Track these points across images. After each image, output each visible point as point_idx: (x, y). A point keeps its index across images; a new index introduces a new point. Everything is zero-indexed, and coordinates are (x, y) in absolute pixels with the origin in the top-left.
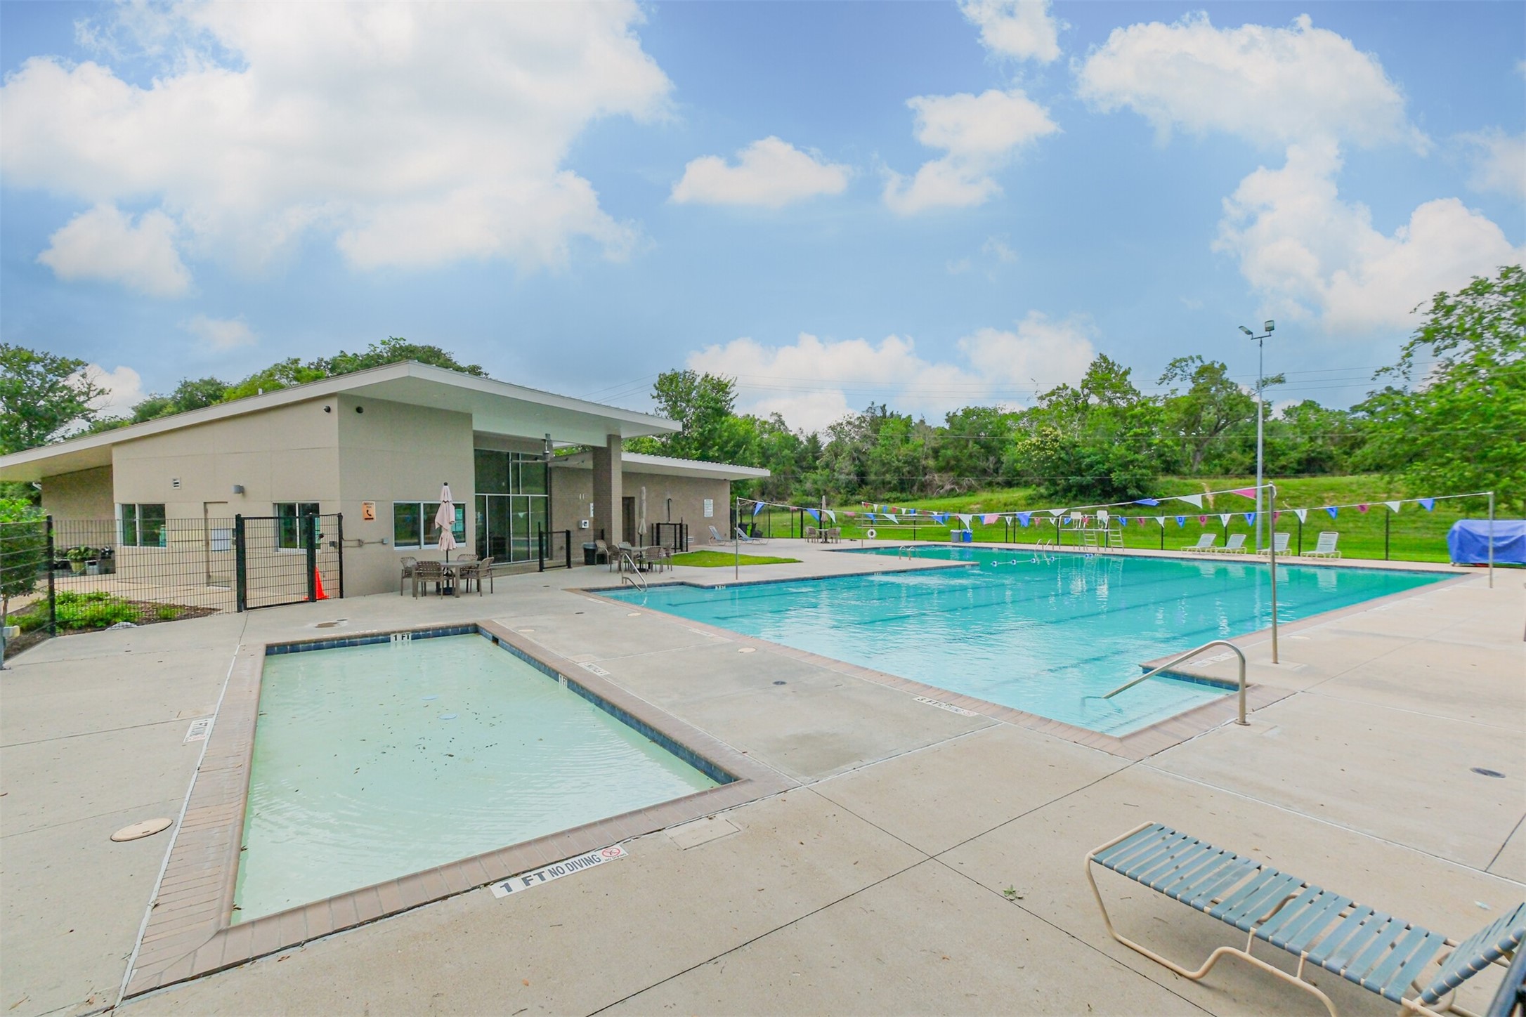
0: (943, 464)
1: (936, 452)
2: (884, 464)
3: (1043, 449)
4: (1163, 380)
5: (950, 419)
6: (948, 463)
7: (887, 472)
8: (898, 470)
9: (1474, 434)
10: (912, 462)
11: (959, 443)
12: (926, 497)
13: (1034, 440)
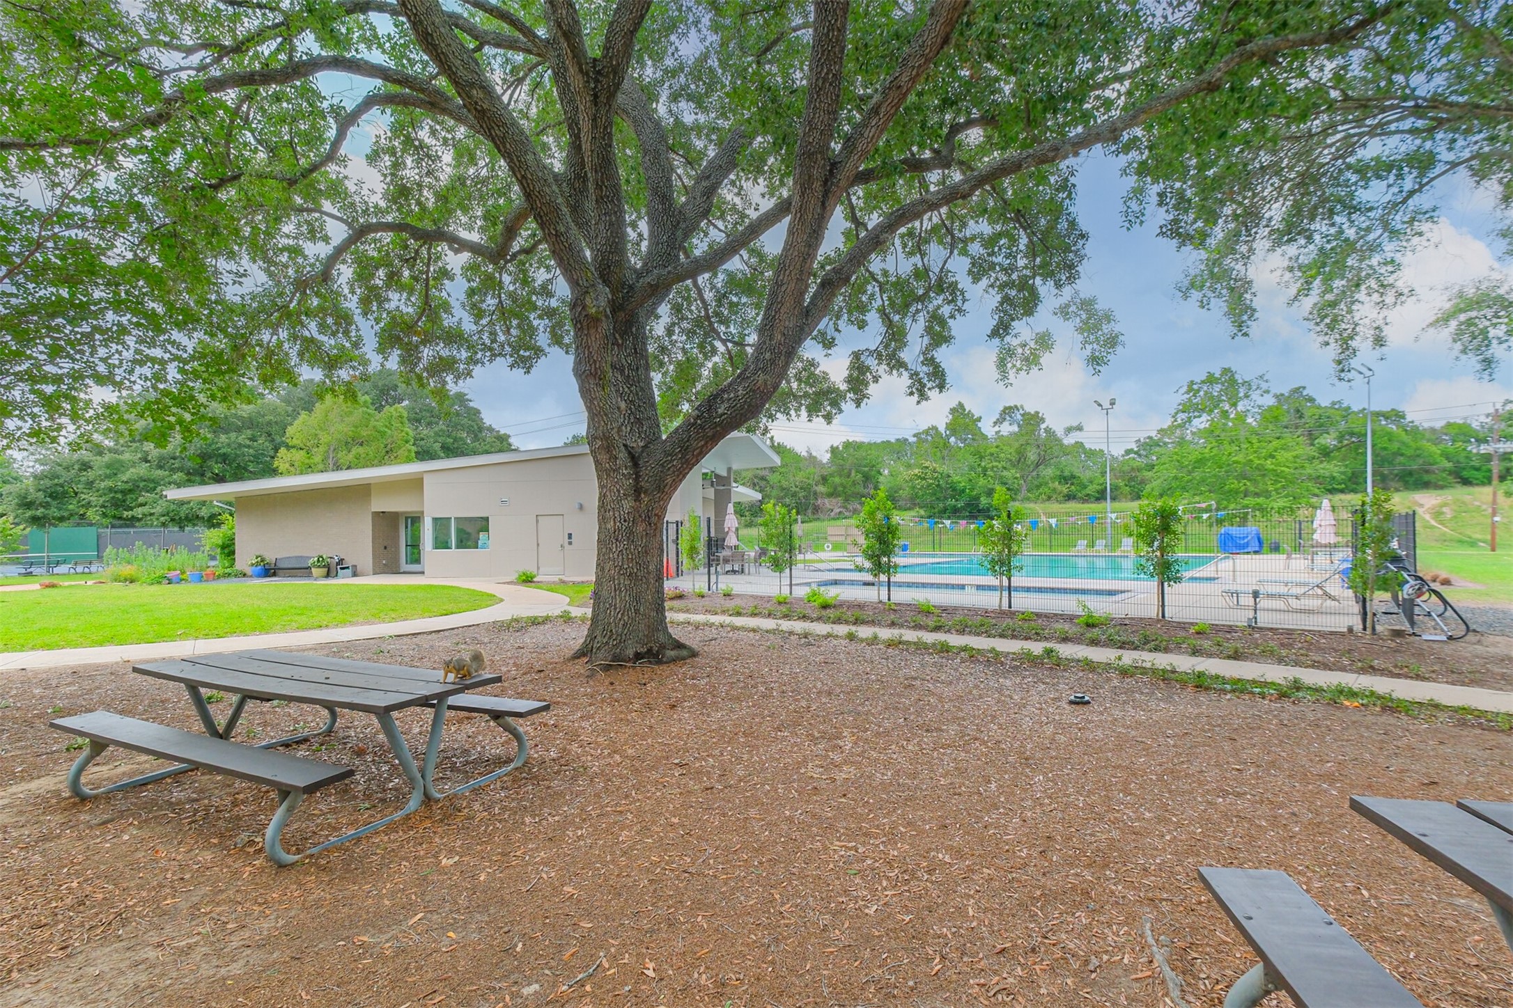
0: (831, 490)
1: (824, 479)
2: (783, 489)
3: (924, 479)
4: (995, 423)
5: (834, 450)
6: (835, 489)
7: (786, 496)
8: (794, 495)
9: (1215, 476)
10: (806, 488)
11: (843, 472)
12: (818, 519)
13: (916, 471)
